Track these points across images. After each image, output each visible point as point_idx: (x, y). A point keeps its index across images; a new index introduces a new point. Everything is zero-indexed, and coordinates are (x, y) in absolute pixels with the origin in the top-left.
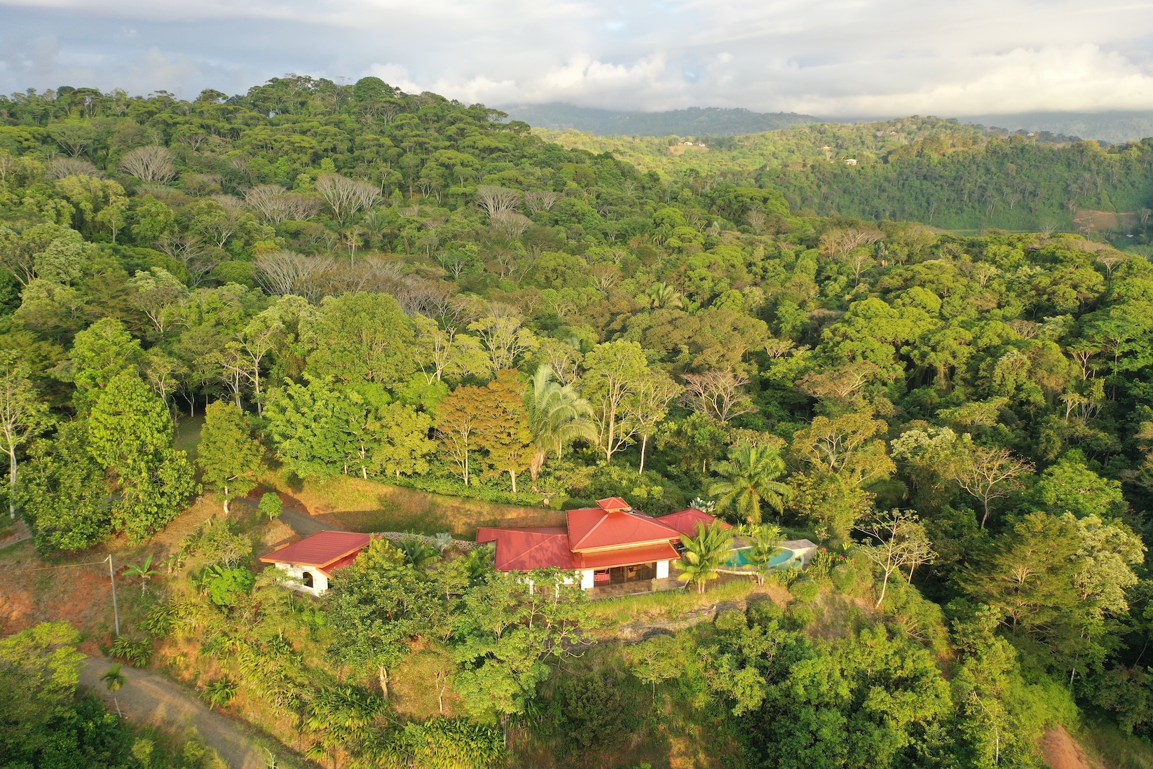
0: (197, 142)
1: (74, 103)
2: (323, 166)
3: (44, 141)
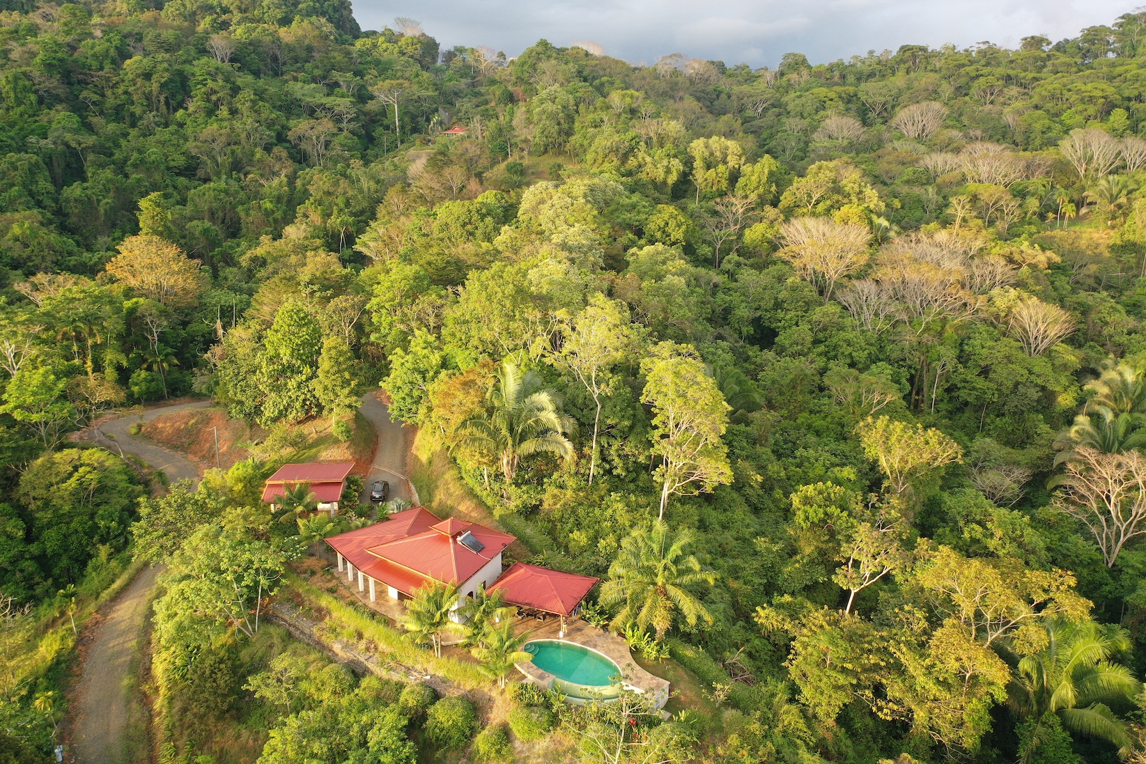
0: (992, 94)
1: (903, 61)
2: (1112, 118)
3: (849, 99)
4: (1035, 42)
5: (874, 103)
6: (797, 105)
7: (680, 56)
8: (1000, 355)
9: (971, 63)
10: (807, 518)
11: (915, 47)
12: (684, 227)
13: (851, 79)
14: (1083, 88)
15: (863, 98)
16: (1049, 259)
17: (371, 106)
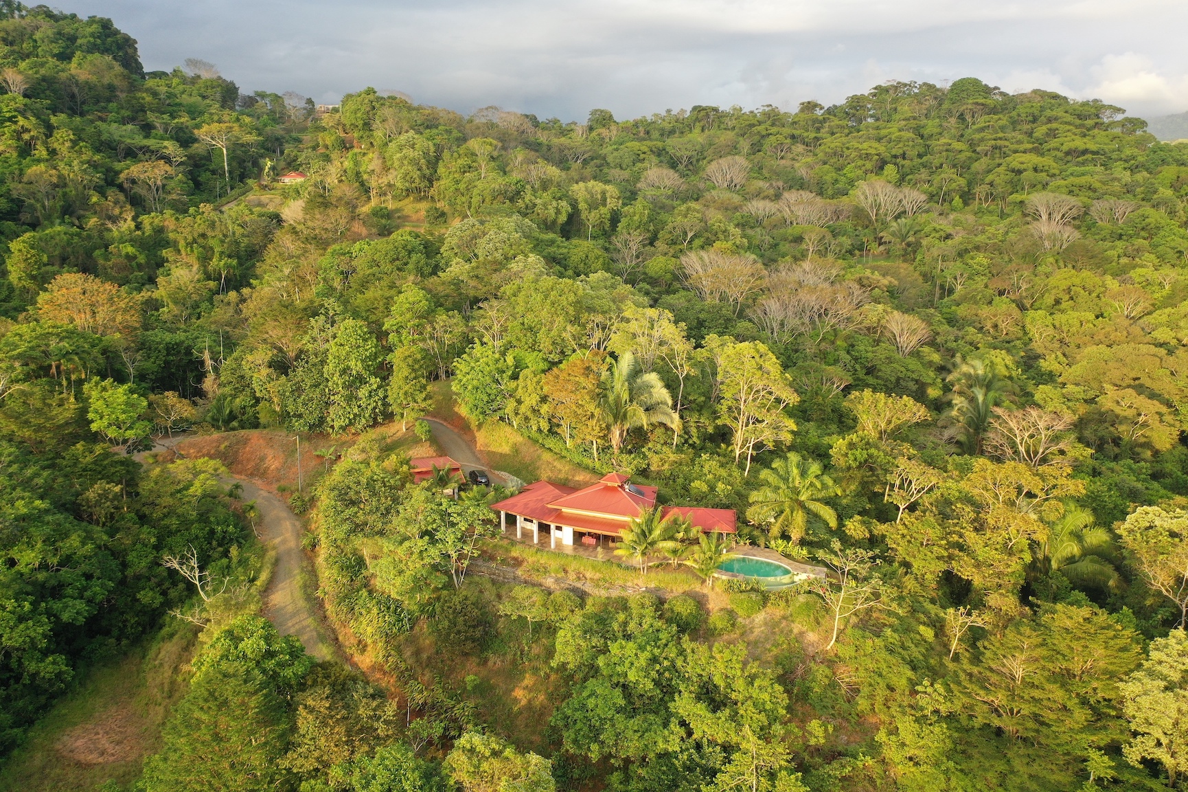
0: (782, 151)
1: (697, 120)
2: (885, 172)
3: (660, 153)
4: (810, 106)
5: (682, 157)
6: (615, 158)
7: (496, 108)
8: (883, 357)
9: (760, 123)
10: (855, 459)
11: (709, 108)
12: (601, 259)
13: (655, 135)
14: (860, 147)
15: (671, 151)
16: (890, 282)
17: (196, 148)
